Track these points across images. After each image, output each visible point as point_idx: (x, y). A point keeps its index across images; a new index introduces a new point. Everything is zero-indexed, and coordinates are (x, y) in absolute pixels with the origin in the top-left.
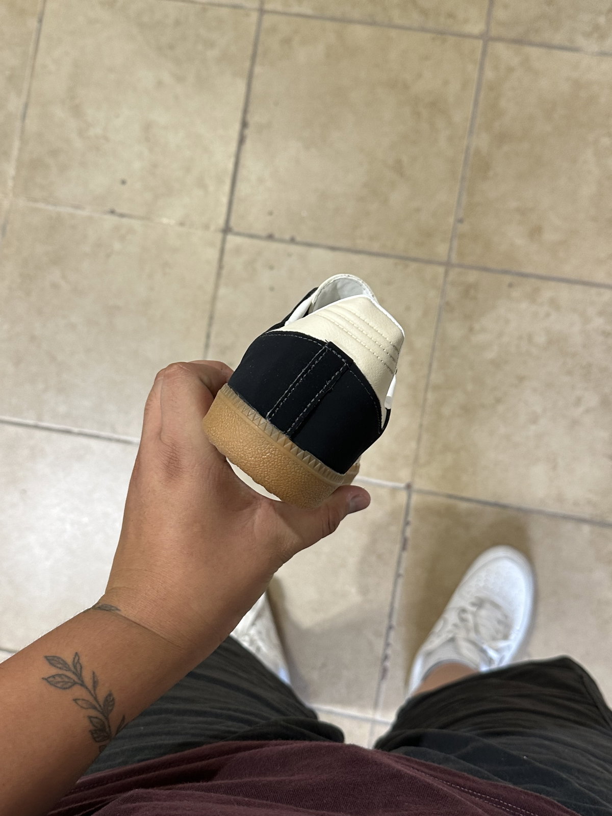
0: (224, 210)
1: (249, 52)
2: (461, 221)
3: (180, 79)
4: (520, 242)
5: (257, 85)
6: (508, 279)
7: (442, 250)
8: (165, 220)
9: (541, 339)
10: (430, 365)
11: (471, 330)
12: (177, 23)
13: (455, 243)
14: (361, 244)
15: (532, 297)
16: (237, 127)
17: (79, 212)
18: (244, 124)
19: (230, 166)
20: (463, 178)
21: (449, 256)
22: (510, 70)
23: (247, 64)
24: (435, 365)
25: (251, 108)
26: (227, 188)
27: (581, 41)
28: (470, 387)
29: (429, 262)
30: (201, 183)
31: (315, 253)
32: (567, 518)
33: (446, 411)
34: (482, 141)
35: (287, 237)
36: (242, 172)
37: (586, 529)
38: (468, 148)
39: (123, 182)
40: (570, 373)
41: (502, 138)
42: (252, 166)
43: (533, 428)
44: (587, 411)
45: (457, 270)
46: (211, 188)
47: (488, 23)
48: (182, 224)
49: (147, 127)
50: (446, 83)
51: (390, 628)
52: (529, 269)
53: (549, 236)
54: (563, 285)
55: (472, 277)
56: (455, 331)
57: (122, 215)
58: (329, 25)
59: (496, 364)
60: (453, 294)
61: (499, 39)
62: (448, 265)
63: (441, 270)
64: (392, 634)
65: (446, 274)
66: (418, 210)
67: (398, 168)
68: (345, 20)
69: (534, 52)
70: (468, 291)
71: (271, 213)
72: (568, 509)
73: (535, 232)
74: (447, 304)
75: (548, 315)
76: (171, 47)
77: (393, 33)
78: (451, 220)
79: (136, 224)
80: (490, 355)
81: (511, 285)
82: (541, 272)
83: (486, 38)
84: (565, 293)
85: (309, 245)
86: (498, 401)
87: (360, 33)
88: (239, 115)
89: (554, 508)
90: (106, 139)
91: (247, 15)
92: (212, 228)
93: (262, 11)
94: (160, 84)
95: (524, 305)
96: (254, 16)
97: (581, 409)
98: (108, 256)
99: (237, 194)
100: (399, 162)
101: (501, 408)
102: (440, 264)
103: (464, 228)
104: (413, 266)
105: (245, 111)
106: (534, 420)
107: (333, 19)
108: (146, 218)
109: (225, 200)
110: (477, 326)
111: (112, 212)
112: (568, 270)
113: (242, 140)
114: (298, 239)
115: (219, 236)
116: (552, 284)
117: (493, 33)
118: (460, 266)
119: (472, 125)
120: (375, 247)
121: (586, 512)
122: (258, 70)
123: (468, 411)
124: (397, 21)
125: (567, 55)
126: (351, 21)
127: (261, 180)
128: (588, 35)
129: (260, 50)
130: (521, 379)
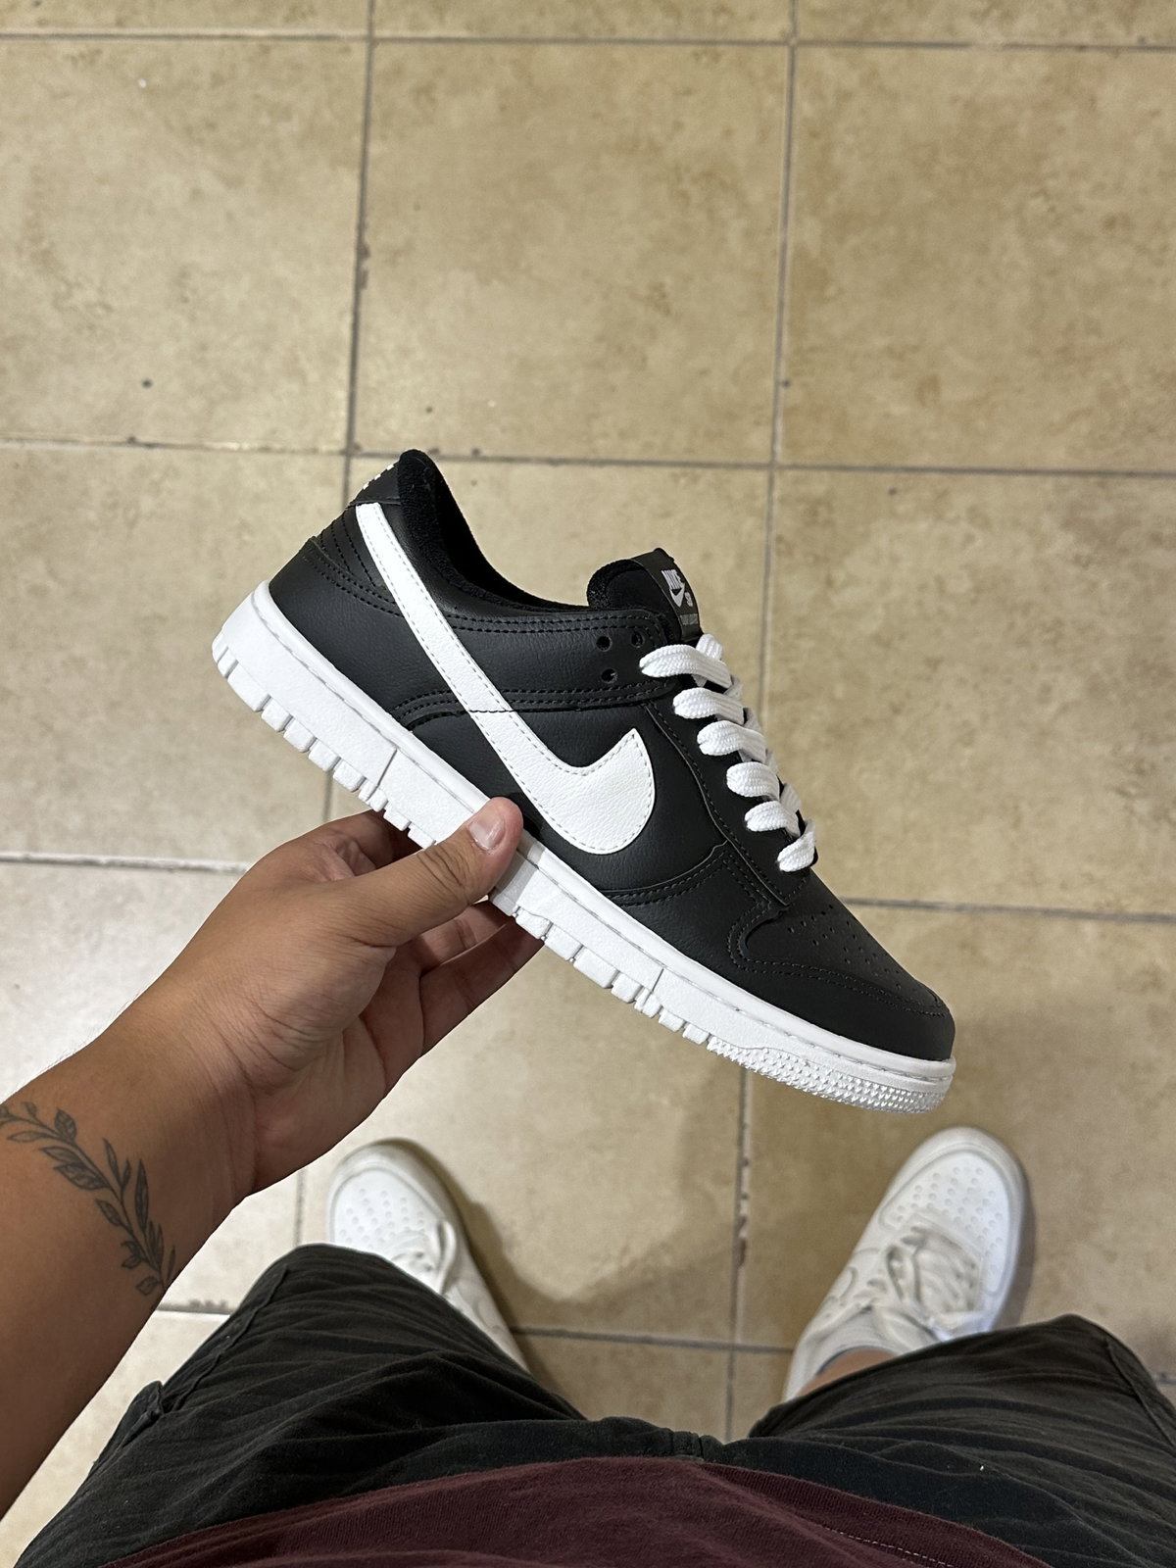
0: (343, 413)
1: (359, 117)
2: (787, 384)
3: (233, 183)
4: (898, 410)
5: (375, 176)
6: (886, 480)
7: (757, 441)
8: (234, 446)
9: (962, 585)
10: (762, 657)
11: (829, 582)
12: (217, 80)
13: (780, 429)
14: (604, 447)
15: (936, 508)
16: (352, 257)
17: (68, 448)
18: (362, 252)
19: (346, 332)
20: (781, 304)
21: (773, 453)
22: (845, 96)
23: (357, 140)
24: (768, 658)
25: (370, 221)
26: (343, 373)
27: (969, 29)
28: (839, 691)
29: (738, 466)
30: (294, 371)
31: (519, 471)
32: (1049, 913)
33: (802, 740)
34: (808, 233)
35: (466, 451)
36: (367, 340)
37: (1089, 928)
38: (784, 247)
39: (147, 384)
40: (1023, 642)
41: (843, 223)
42: (385, 324)
43: (968, 752)
44: (1065, 709)
45: (790, 474)
46: (313, 376)
47: (793, 16)
48: (266, 450)
49: (182, 276)
50: (728, 133)
51: (743, 1163)
52: (924, 459)
53: (953, 394)
54: (992, 479)
55: (819, 485)
56: (798, 588)
57: (150, 446)
58: (500, 52)
59: (882, 641)
60: (786, 521)
61: (819, 42)
62: (770, 466)
63: (761, 477)
64: (746, 1173)
65: (771, 481)
66: (704, 372)
67: (659, 299)
68: (527, 41)
69: (882, 57)
70: (815, 511)
71: (429, 410)
72: (1052, 898)
73: (927, 389)
74: (780, 539)
75: (969, 538)
76: (211, 126)
77: (620, 53)
78: (769, 383)
79: (178, 458)
80: (870, 626)
81: (893, 492)
82: (947, 460)
83: (793, 43)
84: (995, 494)
85: (509, 460)
86: (896, 710)
87: (560, 60)
88: (353, 236)
89: (1021, 898)
90: (108, 308)
91: (347, 50)
92: (324, 447)
93: (372, 42)
94: (196, 194)
95: (922, 526)
96: (359, 52)
97: (1052, 708)
98: (132, 524)
99: (361, 381)
100: (658, 287)
101: (902, 723)
102: (758, 467)
103: (793, 396)
104: (708, 475)
105: (361, 227)
106: (968, 739)
107: (505, 41)
108: (196, 446)
109: (341, 395)
110: (839, 576)
111: (132, 441)
112: (996, 453)
113: (360, 282)
114: (486, 452)
115: (340, 462)
116: (970, 478)
117: (805, 33)
118: (794, 467)
119: (786, 205)
120: (632, 450)
121: (1087, 898)
122: (375, 149)
123: (840, 735)
124: (626, 32)
125: (946, 55)
126: (539, 41)
127: (404, 352)
128: (979, 16)
129: (376, 111)
130: (934, 663)
